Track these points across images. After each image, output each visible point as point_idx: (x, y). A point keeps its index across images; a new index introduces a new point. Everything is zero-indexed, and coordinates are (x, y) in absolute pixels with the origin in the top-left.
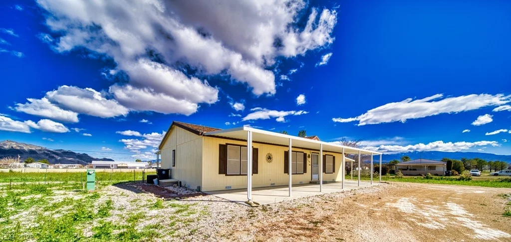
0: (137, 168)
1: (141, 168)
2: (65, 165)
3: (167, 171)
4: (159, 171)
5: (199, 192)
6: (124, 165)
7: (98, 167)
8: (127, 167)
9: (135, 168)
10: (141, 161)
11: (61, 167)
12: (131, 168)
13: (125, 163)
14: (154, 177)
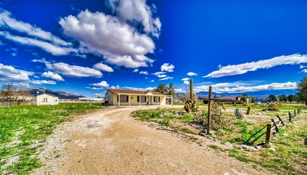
0: (99, 101)
1: (100, 101)
2: (64, 100)
3: (107, 101)
4: (105, 101)
5: (113, 105)
6: (93, 100)
7: (82, 101)
8: (94, 101)
9: (97, 101)
10: (100, 98)
11: (62, 101)
12: (96, 101)
13: (93, 98)
14: (104, 103)
